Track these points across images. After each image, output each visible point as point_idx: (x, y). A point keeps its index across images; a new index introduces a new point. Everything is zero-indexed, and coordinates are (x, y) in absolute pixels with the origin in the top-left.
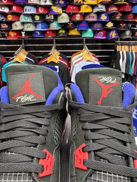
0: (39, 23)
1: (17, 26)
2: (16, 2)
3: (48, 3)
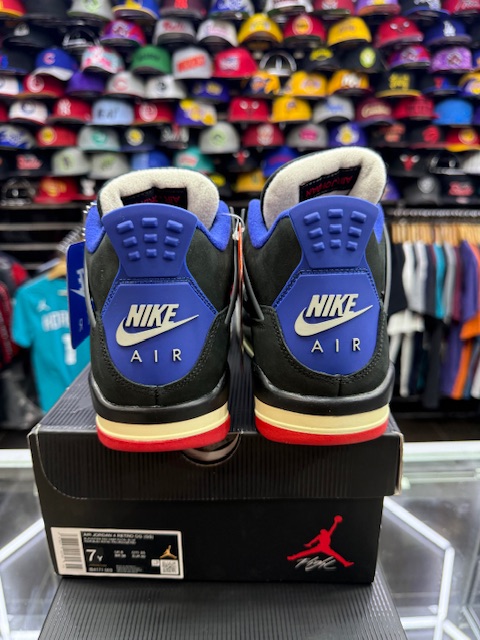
0: (140, 154)
1: (70, 162)
2: (70, 90)
3: (172, 92)
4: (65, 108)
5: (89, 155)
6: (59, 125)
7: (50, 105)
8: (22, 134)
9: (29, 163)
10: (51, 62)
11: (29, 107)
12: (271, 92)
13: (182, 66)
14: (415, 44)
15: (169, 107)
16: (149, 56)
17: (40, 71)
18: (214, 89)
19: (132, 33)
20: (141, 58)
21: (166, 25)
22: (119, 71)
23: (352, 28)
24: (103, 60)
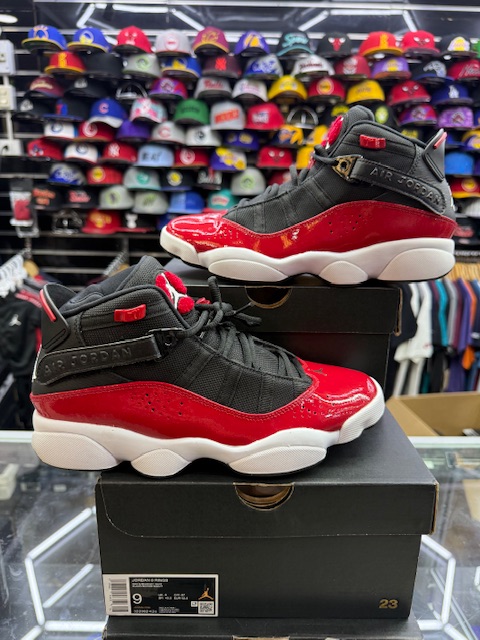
0: (178, 193)
1: (116, 198)
2: (119, 136)
3: (209, 140)
4: (114, 151)
5: (133, 192)
6: (109, 165)
7: (101, 148)
8: (74, 172)
9: (79, 198)
10: (105, 111)
11: (82, 150)
12: (296, 142)
13: (219, 119)
14: (423, 104)
15: (206, 154)
16: (190, 109)
17: (95, 119)
18: (246, 139)
19: (177, 89)
20: (183, 111)
21: (207, 83)
22: (164, 121)
23: (369, 90)
24: (150, 111)
